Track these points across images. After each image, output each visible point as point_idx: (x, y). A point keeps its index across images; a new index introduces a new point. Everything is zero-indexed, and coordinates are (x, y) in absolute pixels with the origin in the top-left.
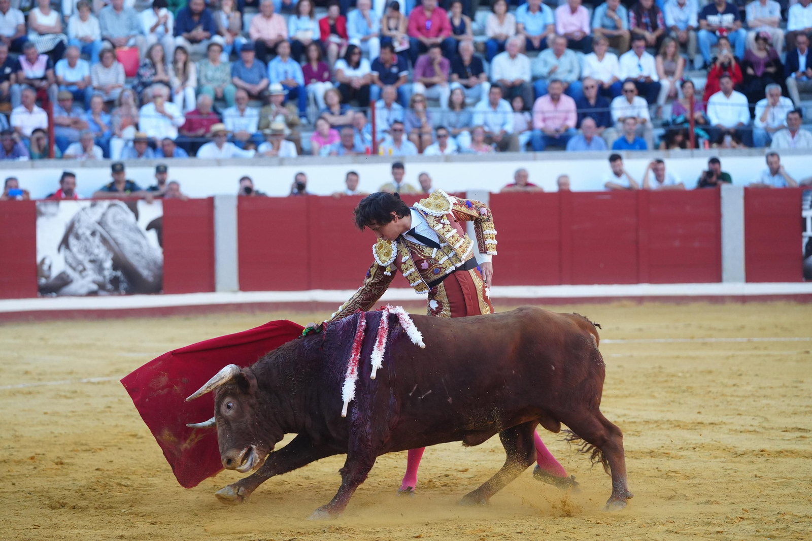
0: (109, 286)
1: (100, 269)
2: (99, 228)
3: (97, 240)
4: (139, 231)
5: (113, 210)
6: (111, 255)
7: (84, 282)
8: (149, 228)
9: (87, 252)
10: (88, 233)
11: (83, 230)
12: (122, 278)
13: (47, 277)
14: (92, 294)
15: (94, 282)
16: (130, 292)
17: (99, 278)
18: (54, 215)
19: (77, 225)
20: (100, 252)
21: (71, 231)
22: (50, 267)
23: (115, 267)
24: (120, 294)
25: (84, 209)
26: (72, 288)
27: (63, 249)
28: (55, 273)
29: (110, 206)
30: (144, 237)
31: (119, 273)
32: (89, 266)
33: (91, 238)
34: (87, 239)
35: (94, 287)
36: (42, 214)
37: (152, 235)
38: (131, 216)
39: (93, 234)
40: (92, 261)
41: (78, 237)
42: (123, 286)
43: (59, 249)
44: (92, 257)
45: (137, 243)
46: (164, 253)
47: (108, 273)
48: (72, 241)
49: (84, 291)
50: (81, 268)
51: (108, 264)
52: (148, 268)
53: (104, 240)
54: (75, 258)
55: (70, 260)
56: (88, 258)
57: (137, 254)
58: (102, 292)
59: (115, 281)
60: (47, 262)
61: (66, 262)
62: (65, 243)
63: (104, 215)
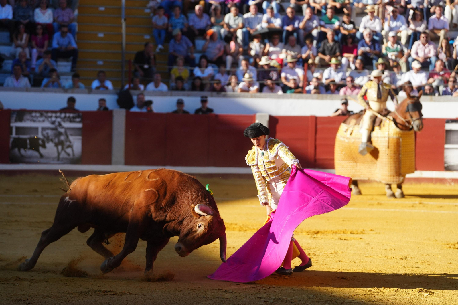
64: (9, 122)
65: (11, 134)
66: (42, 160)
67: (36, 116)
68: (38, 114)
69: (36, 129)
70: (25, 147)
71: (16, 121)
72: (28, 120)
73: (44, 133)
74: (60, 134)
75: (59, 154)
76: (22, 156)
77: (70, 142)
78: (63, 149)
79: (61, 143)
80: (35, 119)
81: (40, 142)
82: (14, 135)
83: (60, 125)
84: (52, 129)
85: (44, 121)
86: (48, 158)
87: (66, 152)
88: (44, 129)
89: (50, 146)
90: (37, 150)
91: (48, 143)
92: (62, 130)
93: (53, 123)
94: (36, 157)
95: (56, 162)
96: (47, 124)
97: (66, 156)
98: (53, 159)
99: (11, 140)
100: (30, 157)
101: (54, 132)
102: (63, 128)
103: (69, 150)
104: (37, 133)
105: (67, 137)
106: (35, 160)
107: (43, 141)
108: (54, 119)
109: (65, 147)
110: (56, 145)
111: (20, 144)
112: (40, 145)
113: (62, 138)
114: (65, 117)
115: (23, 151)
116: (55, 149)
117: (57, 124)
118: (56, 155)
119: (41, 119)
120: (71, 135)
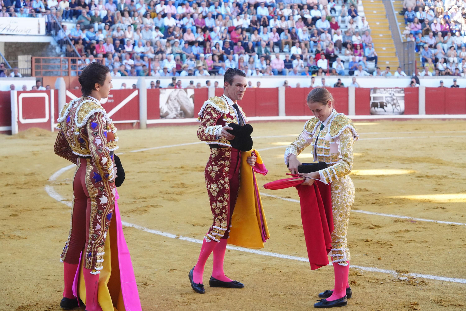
0: (179, 116)
1: (177, 110)
2: (177, 97)
3: (176, 101)
4: (187, 98)
5: (181, 92)
6: (180, 106)
7: (172, 114)
8: (190, 98)
9: (173, 105)
10: (174, 99)
11: (172, 98)
12: (183, 113)
13: (162, 113)
14: (175, 118)
15: (175, 114)
16: (185, 117)
17: (176, 113)
18: (164, 93)
19: (171, 97)
20: (177, 105)
21: (169, 98)
22: (163, 110)
23: (181, 110)
24: (182, 118)
25: (173, 92)
26: (169, 116)
27: (167, 104)
28: (164, 111)
29: (180, 90)
30: (189, 100)
31: (182, 112)
32: (174, 109)
33: (174, 101)
34: (173, 101)
35: (175, 116)
36: (161, 93)
37: (191, 100)
38: (185, 94)
39: (175, 99)
40: (175, 108)
41: (171, 100)
42: (183, 115)
43: (166, 104)
44: (175, 107)
45: (187, 102)
46: (195, 105)
47: (179, 111)
48: (169, 101)
49: (172, 117)
50: (171, 110)
51: (179, 109)
52: (190, 110)
53: (178, 101)
54: (170, 107)
55: (169, 107)
56: (173, 107)
57: (187, 106)
58: (177, 118)
59: (181, 114)
60: (163, 108)
61: (168, 108)
62: (167, 102)
63: (178, 93)
64: (369, 94)
65: (370, 100)
66: (385, 113)
67: (382, 91)
68: (383, 90)
69: (383, 97)
70: (377, 107)
71: (373, 93)
72: (378, 93)
73: (386, 99)
74: (394, 99)
75: (393, 110)
76: (376, 111)
77: (399, 103)
78: (395, 107)
79: (394, 104)
80: (382, 92)
81: (385, 104)
82: (372, 101)
83: (394, 95)
84: (390, 97)
85: (386, 93)
86: (388, 112)
87: (397, 109)
88: (386, 97)
89: (389, 105)
90: (383, 108)
91: (388, 104)
92: (394, 98)
93: (390, 94)
94: (383, 112)
95: (392, 114)
96: (388, 95)
97: (397, 111)
98: (391, 112)
99: (371, 103)
100: (380, 112)
101: (391, 98)
102: (395, 96)
103: (398, 108)
104: (383, 99)
105: (397, 101)
106: (382, 113)
107: (386, 104)
108: (390, 92)
109: (396, 106)
110: (392, 105)
111: (375, 105)
112: (384, 105)
113: (395, 101)
114: (396, 91)
115: (376, 108)
116: (391, 107)
117: (392, 94)
118: (392, 110)
119: (385, 92)
120: (399, 100)
